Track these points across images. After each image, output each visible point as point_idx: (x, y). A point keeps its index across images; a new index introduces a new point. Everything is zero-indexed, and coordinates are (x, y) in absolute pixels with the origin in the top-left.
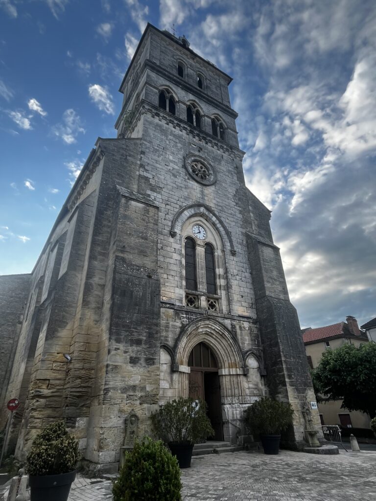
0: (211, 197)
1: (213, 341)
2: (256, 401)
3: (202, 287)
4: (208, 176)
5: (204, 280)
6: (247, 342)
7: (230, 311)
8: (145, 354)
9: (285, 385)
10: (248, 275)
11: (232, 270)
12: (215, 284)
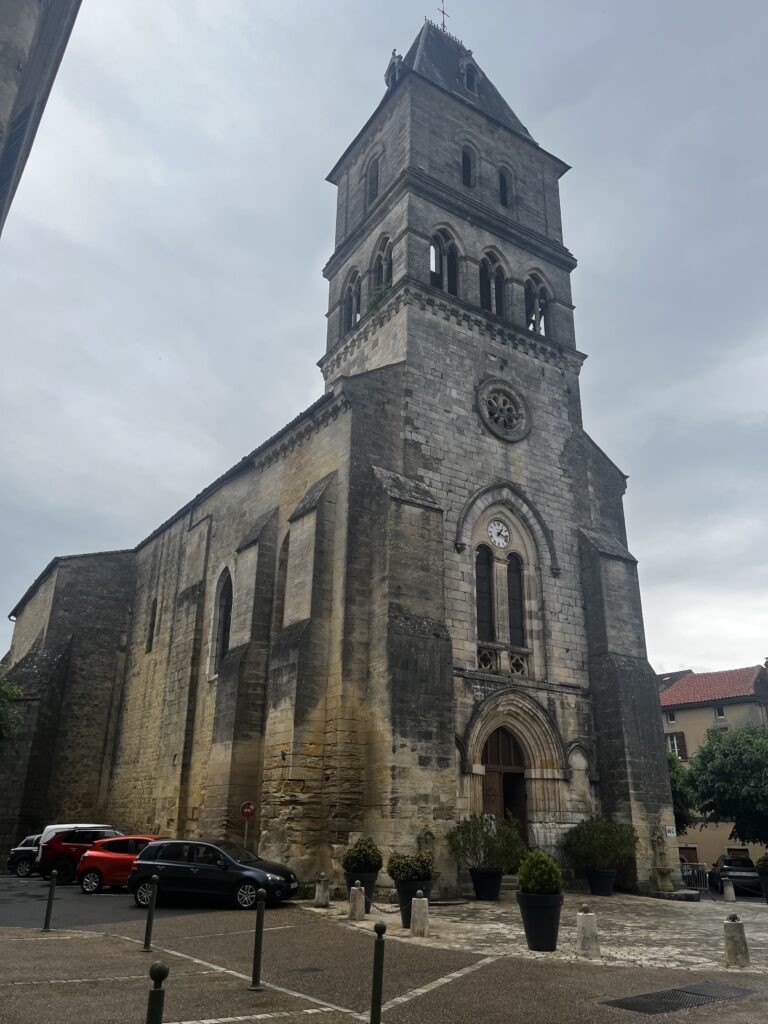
0: (521, 464)
1: (519, 725)
2: (583, 821)
3: (503, 636)
4: (517, 419)
5: (507, 623)
6: (571, 728)
7: (546, 676)
8: (437, 753)
9: (628, 799)
10: (578, 611)
11: (552, 605)
12: (522, 628)
